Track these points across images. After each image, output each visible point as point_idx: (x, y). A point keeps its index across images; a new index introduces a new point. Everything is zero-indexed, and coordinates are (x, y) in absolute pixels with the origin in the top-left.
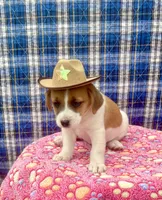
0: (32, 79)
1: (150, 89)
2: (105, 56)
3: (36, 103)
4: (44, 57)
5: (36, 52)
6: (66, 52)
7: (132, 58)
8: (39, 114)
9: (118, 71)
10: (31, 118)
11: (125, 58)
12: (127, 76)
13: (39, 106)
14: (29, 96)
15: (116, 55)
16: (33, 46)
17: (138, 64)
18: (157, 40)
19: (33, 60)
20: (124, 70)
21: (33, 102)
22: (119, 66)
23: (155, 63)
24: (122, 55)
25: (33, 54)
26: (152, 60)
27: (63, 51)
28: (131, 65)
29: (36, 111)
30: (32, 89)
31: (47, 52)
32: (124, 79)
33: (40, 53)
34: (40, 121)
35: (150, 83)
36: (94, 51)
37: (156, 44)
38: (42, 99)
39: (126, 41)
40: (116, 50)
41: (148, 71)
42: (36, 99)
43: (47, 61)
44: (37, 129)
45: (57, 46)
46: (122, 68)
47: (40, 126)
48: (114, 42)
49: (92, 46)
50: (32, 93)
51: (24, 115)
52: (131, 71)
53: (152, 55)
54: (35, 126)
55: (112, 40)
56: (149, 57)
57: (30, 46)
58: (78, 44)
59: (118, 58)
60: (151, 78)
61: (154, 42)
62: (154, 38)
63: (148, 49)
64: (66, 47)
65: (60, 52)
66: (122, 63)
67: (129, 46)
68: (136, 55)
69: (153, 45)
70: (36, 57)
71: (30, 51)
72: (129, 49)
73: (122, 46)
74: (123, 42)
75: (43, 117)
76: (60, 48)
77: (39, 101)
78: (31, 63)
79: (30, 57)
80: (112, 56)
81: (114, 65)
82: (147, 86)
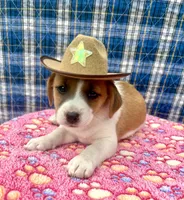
0: (26, 47)
1: (155, 71)
2: (111, 26)
3: (30, 75)
4: (41, 21)
5: (31, 13)
6: (67, 16)
7: (141, 32)
8: (33, 87)
9: (123, 46)
10: (24, 90)
11: (133, 31)
12: (133, 54)
13: (33, 78)
14: (23, 67)
15: (124, 27)
16: (28, 6)
17: (147, 41)
18: (172, 13)
19: (29, 24)
20: (130, 46)
21: (26, 73)
22: (125, 40)
23: (165, 41)
24: (130, 28)
25: (28, 16)
26: (163, 38)
27: (63, 14)
28: (139, 40)
29: (30, 84)
30: (27, 58)
31: (45, 15)
32: (129, 56)
33: (36, 15)
34: (33, 95)
35: (156, 64)
36: (99, 19)
37: (171, 18)
38: (36, 71)
39: (138, 10)
40: (125, 20)
41: (156, 50)
42: (30, 71)
43: (44, 26)
44: (30, 103)
45: (57, 8)
46: (128, 43)
47: (33, 101)
48: (123, 10)
49: (97, 12)
50: (26, 63)
51: (17, 87)
52: (138, 48)
53: (165, 31)
54: (28, 100)
55: (121, 6)
56: (161, 34)
57: (25, 5)
58: (80, 8)
59: (126, 30)
60: (158, 59)
61: (169, 15)
62: (170, 9)
63: (161, 24)
64: (67, 11)
65: (60, 15)
66: (129, 37)
67: (140, 17)
68: (146, 29)
69: (167, 19)
70: (32, 20)
71: (25, 12)
72: (139, 21)
73: (132, 16)
74: (133, 10)
75: (37, 91)
76: (60, 11)
77: (33, 73)
78: (25, 27)
79: (25, 20)
80: (119, 26)
81: (119, 38)
82: (152, 68)
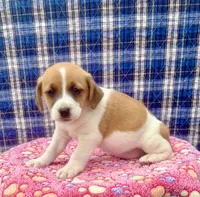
0: (12, 84)
2: (87, 55)
3: (18, 109)
4: (23, 60)
5: (14, 54)
6: (46, 53)
7: (116, 57)
8: (23, 120)
9: (102, 71)
10: (15, 124)
11: (108, 57)
12: (111, 77)
13: (22, 111)
14: (11, 102)
15: (99, 54)
16: (10, 48)
17: (123, 64)
18: (141, 37)
19: (12, 63)
20: (108, 70)
21: (15, 108)
22: (102, 65)
23: (140, 61)
24: (105, 54)
25: (11, 56)
26: (137, 59)
27: (42, 51)
28: (115, 64)
29: (19, 117)
30: (13, 94)
31: (26, 54)
32: (109, 80)
33: (18, 55)
34: (24, 127)
35: (136, 83)
36: (75, 51)
37: (141, 40)
38: (24, 104)
39: (108, 39)
40: (98, 48)
41: (133, 70)
42: (18, 105)
43: (27, 63)
44: (22, 135)
45: (36, 47)
46: (105, 68)
47: (25, 133)
48: (95, 41)
49: (72, 45)
50: (14, 99)
51: (7, 121)
52: (116, 71)
53: (137, 53)
54: (19, 133)
55: (93, 38)
56: (134, 56)
57: (7, 48)
58: (57, 44)
59: (101, 57)
60: (136, 78)
61: (137, 39)
62: (138, 34)
63: (132, 47)
64: (45, 48)
65: (40, 53)
66: (105, 62)
67: (111, 44)
68: (120, 53)
69: (137, 42)
70: (15, 60)
71: (8, 54)
72: (111, 48)
73: (105, 44)
74: (105, 39)
75: (27, 123)
76: (39, 49)
77: (21, 107)
78: (10, 67)
79: (9, 60)
80: (94, 55)
81: (97, 65)
82: (133, 87)
